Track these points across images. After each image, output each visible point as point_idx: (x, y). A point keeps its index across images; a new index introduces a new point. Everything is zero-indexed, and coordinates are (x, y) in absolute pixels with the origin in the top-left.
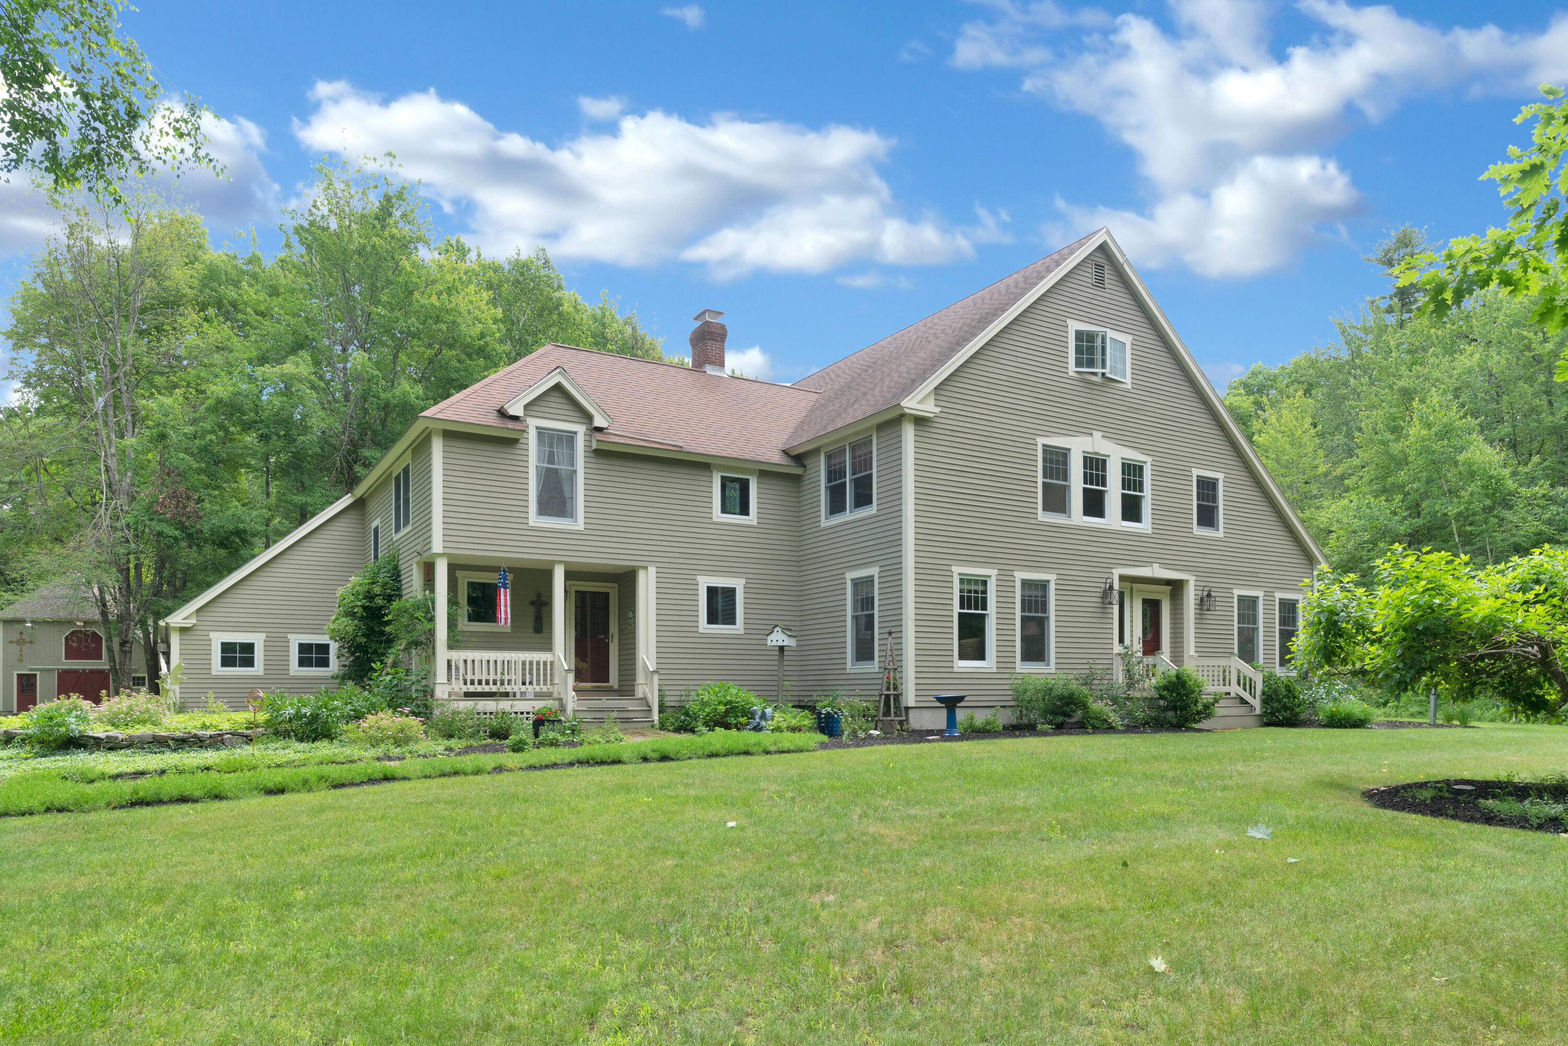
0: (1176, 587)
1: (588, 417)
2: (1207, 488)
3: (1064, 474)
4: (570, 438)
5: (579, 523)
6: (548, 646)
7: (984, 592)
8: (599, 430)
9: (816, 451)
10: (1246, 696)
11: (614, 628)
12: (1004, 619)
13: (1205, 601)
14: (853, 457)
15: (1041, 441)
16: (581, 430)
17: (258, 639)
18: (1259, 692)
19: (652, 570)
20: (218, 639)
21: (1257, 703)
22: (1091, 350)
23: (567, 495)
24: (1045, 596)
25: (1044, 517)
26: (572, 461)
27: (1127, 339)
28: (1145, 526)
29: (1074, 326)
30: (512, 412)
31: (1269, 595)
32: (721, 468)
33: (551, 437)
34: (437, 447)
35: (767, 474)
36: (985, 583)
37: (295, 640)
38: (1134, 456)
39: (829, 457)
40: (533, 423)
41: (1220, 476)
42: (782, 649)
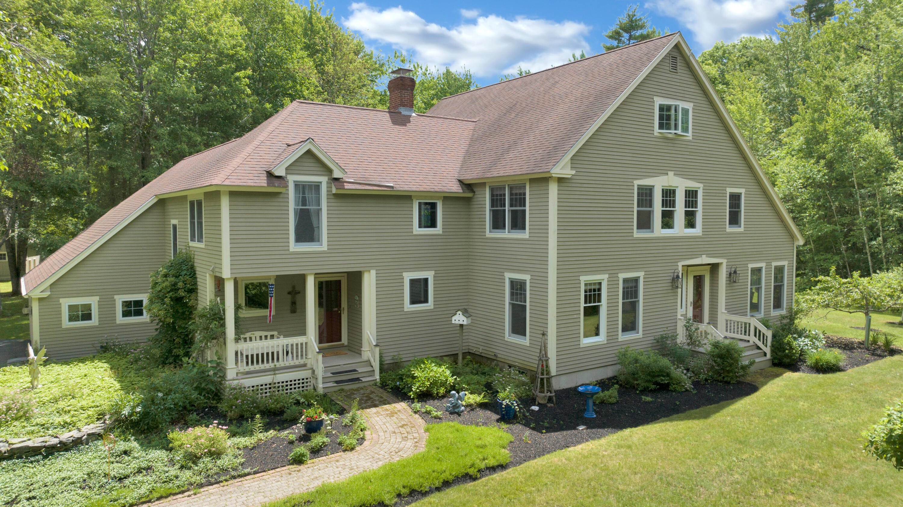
0: (714, 268)
1: (330, 171)
2: (735, 199)
3: (650, 204)
4: (317, 187)
5: (323, 246)
6: (303, 332)
7: (599, 290)
8: (337, 179)
9: (483, 184)
10: (760, 344)
11: (344, 304)
12: (612, 307)
13: (732, 276)
14: (511, 194)
15: (637, 183)
16: (324, 180)
17: (93, 301)
18: (769, 344)
19: (373, 272)
20: (65, 303)
21: (768, 350)
22: (669, 118)
23: (315, 225)
24: (636, 287)
25: (638, 234)
26: (318, 203)
27: (689, 106)
28: (697, 231)
29: (659, 101)
30: (277, 173)
31: (769, 265)
32: (418, 198)
33: (304, 187)
34: (225, 203)
35: (449, 199)
36: (600, 284)
37: (120, 300)
38: (692, 185)
39: (492, 190)
40: (292, 179)
41: (742, 191)
42: (461, 326)
